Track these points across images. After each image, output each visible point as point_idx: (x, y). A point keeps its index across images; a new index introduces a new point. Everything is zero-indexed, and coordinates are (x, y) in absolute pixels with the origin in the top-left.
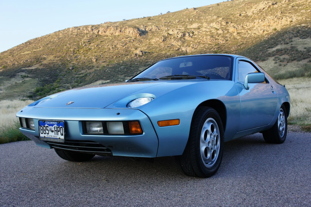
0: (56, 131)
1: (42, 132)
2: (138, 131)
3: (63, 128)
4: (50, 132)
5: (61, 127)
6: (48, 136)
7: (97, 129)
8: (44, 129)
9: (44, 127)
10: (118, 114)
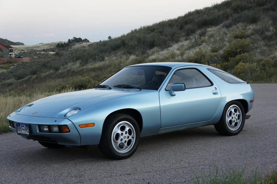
0: (25, 130)
2: (67, 131)
3: (28, 129)
4: (23, 130)
6: (21, 132)
7: (46, 129)
8: (20, 128)
10: (56, 121)
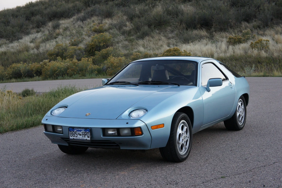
0: (84, 134)
1: (71, 136)
2: (139, 133)
3: (89, 133)
4: (79, 136)
5: (87, 132)
6: (76, 138)
7: (112, 132)
8: (74, 133)
9: (73, 132)
10: (127, 123)
